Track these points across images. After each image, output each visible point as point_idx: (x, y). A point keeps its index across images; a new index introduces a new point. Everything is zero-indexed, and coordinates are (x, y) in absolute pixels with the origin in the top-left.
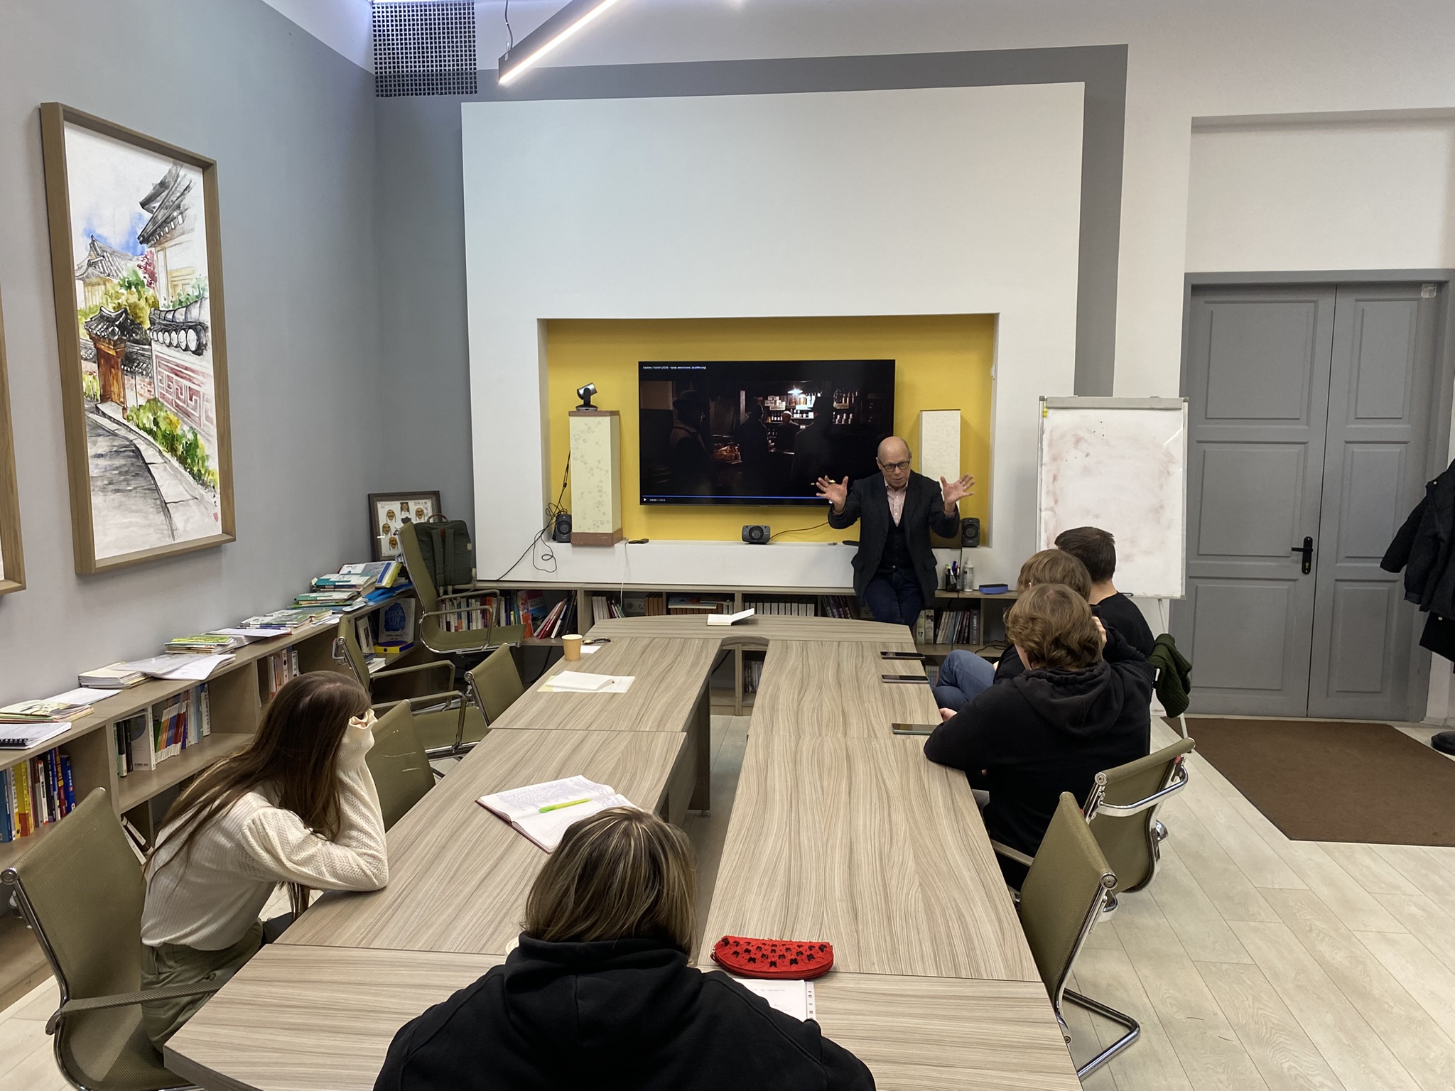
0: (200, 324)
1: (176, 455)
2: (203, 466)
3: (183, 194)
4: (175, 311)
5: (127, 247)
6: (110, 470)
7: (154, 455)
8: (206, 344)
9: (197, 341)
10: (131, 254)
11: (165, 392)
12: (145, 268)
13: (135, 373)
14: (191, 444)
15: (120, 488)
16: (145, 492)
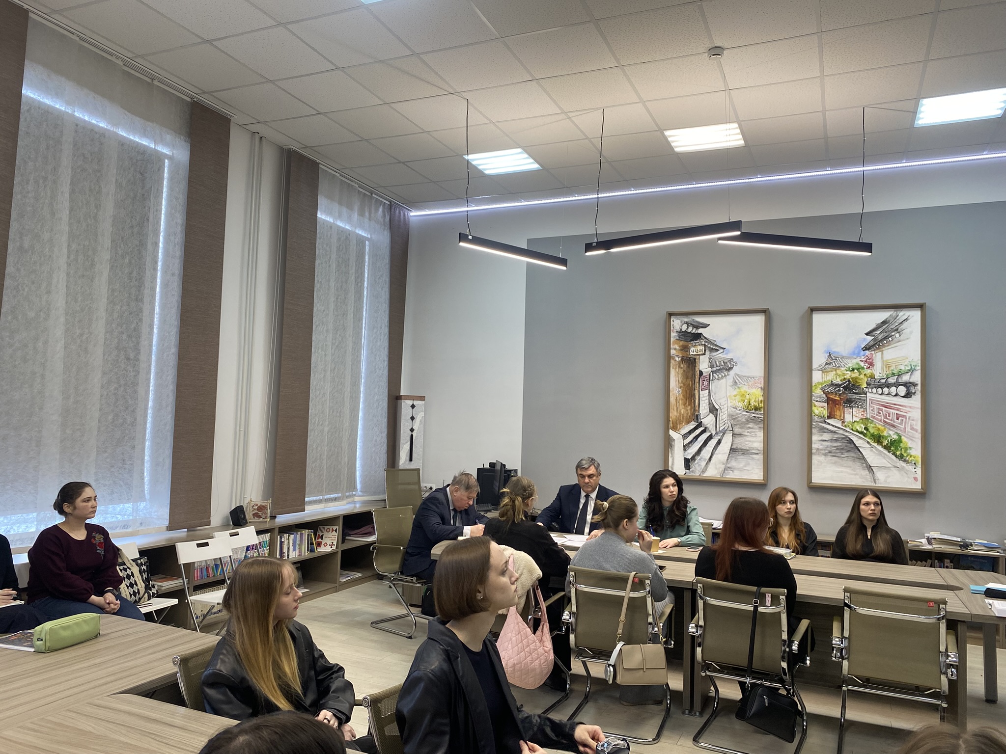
0: (910, 383)
1: (882, 445)
2: (906, 452)
3: (901, 323)
4: (888, 378)
5: (854, 353)
6: (830, 447)
7: (864, 444)
8: (915, 392)
9: (906, 391)
10: (855, 357)
11: (875, 416)
12: (866, 361)
13: (852, 407)
14: (895, 441)
15: (837, 455)
16: (854, 459)
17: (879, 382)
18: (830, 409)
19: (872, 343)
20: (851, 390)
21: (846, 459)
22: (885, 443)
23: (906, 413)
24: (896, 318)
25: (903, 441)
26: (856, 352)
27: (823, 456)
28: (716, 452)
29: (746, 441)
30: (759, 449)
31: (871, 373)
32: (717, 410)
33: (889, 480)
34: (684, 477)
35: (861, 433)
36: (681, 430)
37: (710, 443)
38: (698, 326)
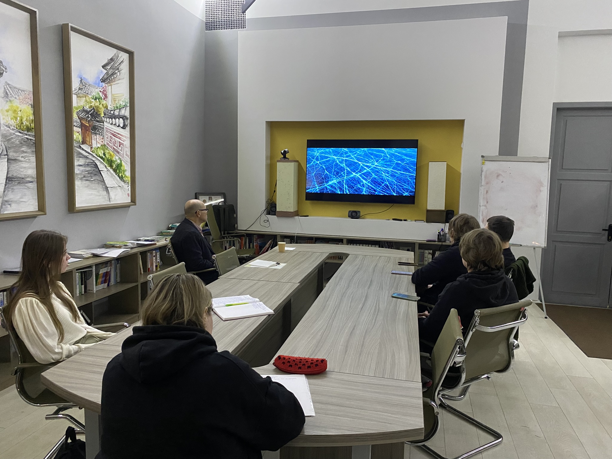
0: (125, 116)
1: (112, 168)
2: (124, 174)
3: (120, 64)
4: (115, 110)
5: (95, 83)
6: (84, 171)
7: (103, 167)
8: (127, 125)
9: (123, 123)
10: (97, 86)
11: (109, 143)
12: (103, 92)
13: (96, 134)
14: (119, 165)
15: (89, 179)
16: (98, 182)
17: (110, 113)
18: (83, 134)
19: (105, 77)
20: (95, 117)
21: (94, 182)
22: (114, 166)
23: (124, 141)
24: (118, 58)
25: (123, 165)
27: (82, 180)
29: (21, 168)
31: (106, 104)
33: (116, 198)
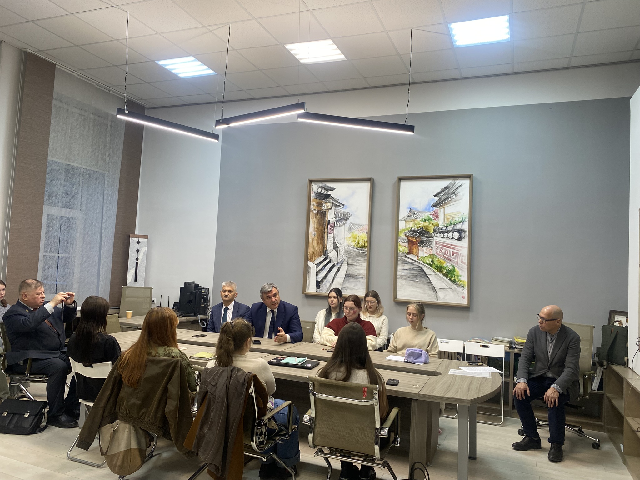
0: (462, 230)
1: (442, 273)
2: (457, 278)
3: (457, 188)
4: (447, 227)
5: (426, 209)
6: (409, 274)
7: (430, 272)
8: (465, 237)
9: (459, 236)
10: (427, 211)
11: (438, 253)
12: (434, 215)
13: (424, 246)
14: (451, 270)
15: (413, 280)
16: (424, 283)
17: (441, 229)
18: (410, 247)
19: (438, 202)
20: (423, 234)
21: (419, 282)
22: (445, 271)
23: (458, 251)
24: (454, 185)
25: (456, 270)
26: (427, 208)
27: (404, 280)
28: (337, 277)
29: (356, 269)
30: (364, 274)
31: (437, 223)
32: (338, 247)
33: (446, 298)
34: (316, 293)
35: (429, 264)
36: (314, 261)
37: (333, 270)
38: (328, 189)
